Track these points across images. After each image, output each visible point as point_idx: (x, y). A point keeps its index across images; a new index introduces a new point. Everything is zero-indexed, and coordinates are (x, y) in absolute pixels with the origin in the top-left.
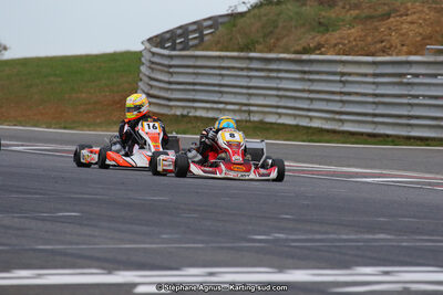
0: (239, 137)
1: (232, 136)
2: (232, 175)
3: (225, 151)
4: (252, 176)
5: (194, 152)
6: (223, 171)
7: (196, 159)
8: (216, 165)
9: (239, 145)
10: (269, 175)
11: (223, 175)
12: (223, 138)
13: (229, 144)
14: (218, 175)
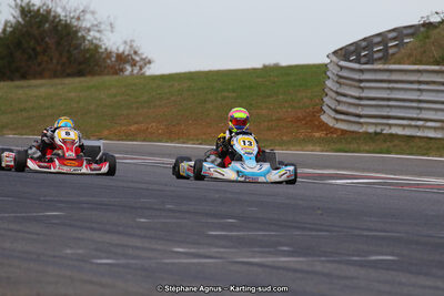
0: (74, 135)
1: (68, 134)
2: (65, 169)
3: (61, 148)
4: (84, 170)
5: (34, 149)
6: (57, 167)
7: (35, 156)
8: (51, 161)
9: (73, 142)
10: (100, 169)
11: (56, 170)
12: (60, 136)
13: (64, 141)
14: (52, 170)
